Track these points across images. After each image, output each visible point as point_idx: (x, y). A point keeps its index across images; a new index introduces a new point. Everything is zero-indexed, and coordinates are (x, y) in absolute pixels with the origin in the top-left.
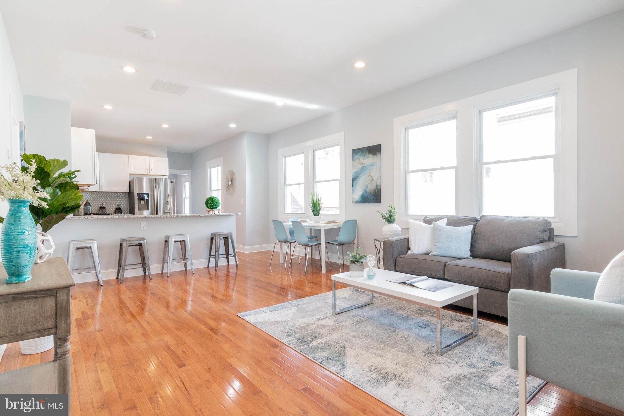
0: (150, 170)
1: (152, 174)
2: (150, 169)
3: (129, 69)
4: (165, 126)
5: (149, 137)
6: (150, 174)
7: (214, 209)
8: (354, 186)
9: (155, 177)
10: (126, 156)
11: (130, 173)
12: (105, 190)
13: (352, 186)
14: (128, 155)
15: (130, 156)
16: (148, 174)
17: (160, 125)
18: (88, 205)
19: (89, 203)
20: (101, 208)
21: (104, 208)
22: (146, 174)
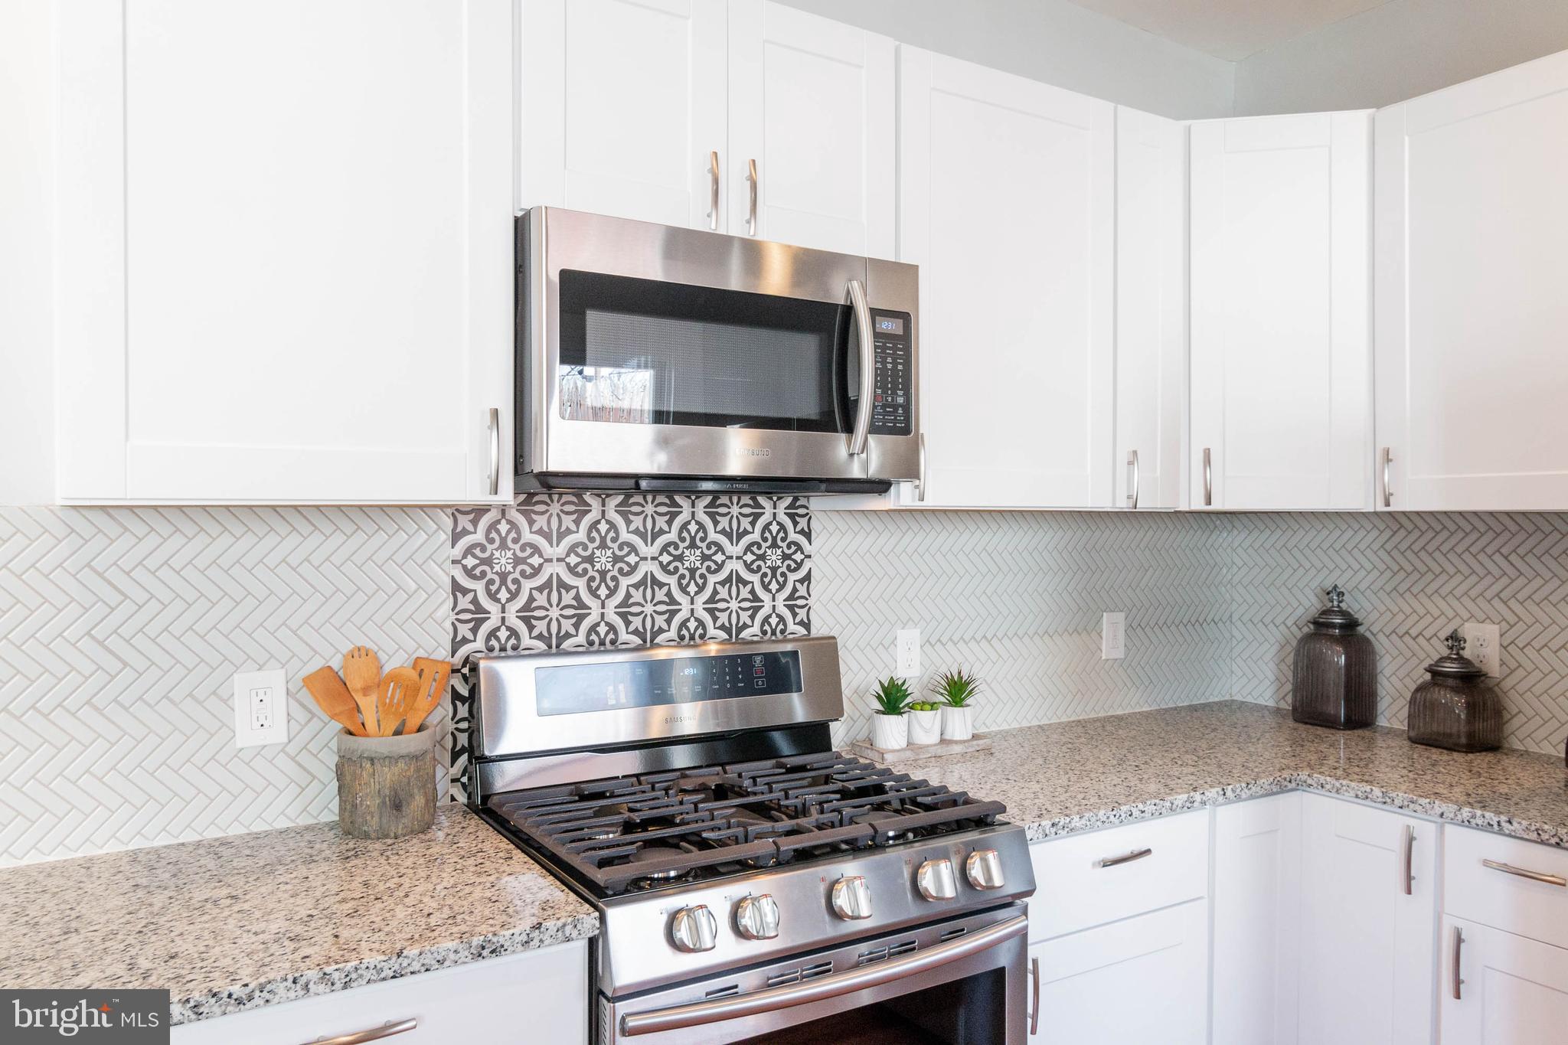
18: (1332, 638)
19: (1343, 613)
20: (1435, 674)
21: (1468, 679)
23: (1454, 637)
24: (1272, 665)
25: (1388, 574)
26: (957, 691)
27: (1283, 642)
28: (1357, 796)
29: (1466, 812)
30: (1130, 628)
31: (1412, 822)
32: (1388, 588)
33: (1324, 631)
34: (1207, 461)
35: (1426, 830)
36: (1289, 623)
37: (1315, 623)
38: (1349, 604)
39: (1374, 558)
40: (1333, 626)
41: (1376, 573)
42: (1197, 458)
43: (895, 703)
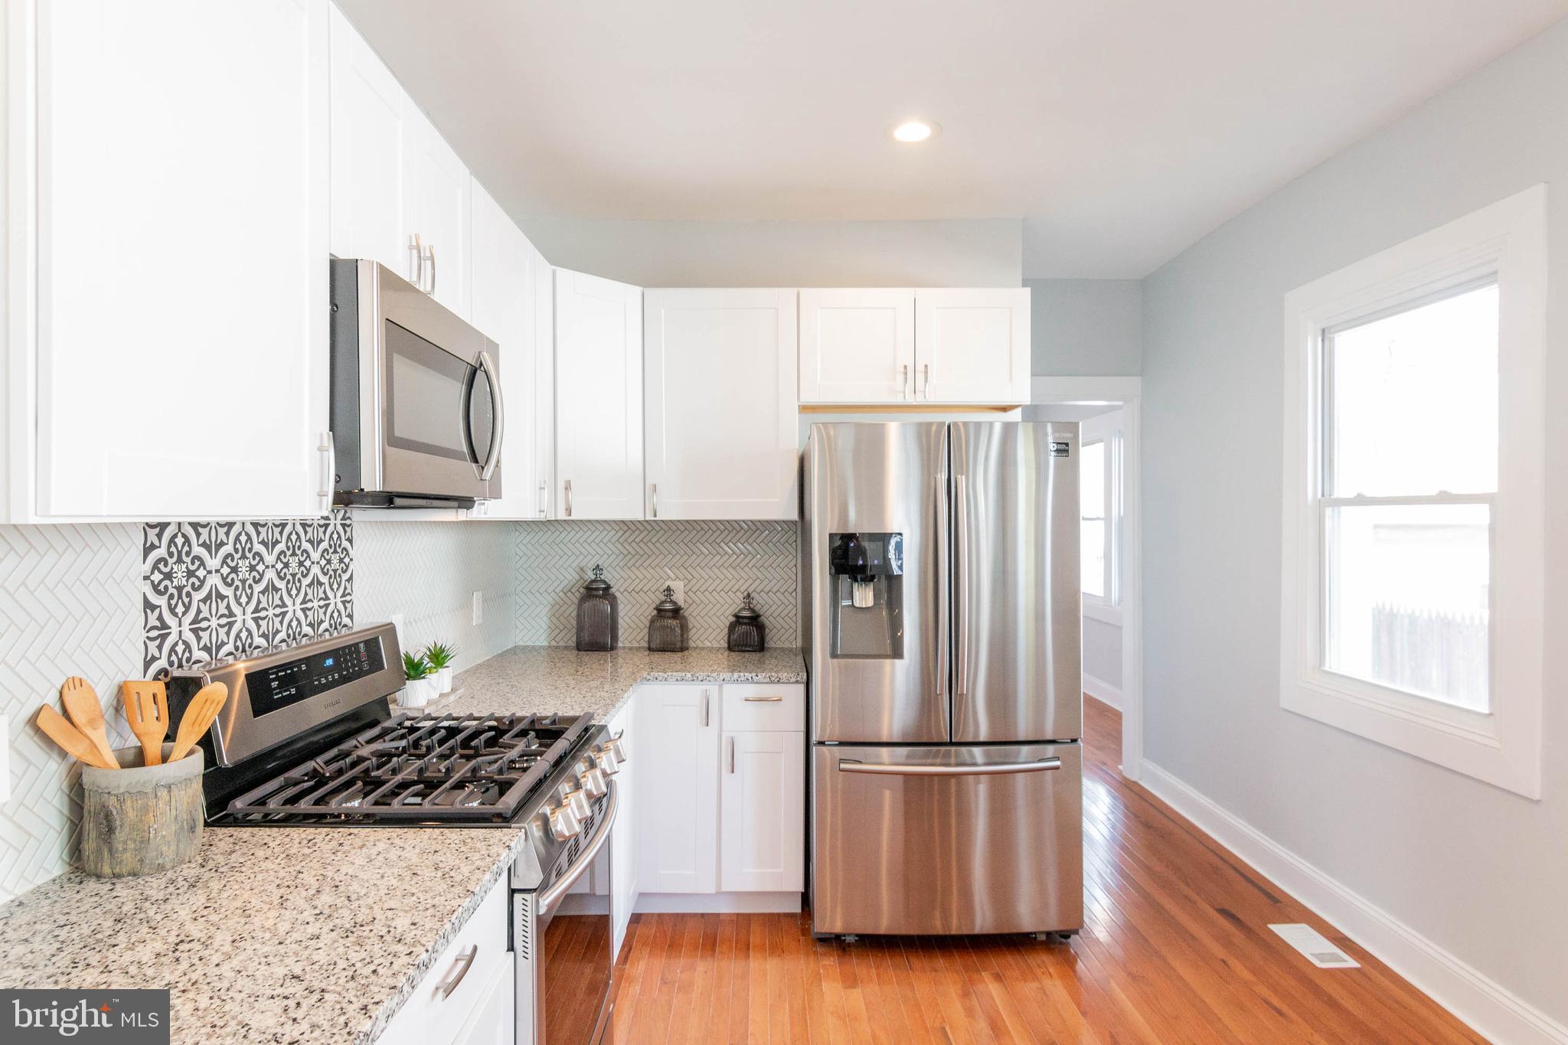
0: (920, 377)
1: (933, 398)
2: (920, 368)
6: (919, 400)
9: (948, 418)
10: (786, 294)
11: (811, 397)
12: (671, 508)
14: (793, 291)
15: (807, 294)
16: (910, 400)
18: (600, 597)
19: (604, 582)
20: (660, 611)
21: (676, 612)
22: (899, 400)
23: (669, 589)
24: (545, 619)
25: (622, 556)
26: (439, 657)
27: (553, 602)
28: (677, 680)
29: (736, 675)
30: (485, 600)
31: (708, 687)
32: (621, 564)
33: (594, 593)
34: (568, 487)
35: (713, 689)
36: (557, 591)
37: (588, 588)
38: (606, 576)
39: (613, 548)
40: (597, 589)
41: (614, 556)
42: (561, 486)
43: (415, 670)
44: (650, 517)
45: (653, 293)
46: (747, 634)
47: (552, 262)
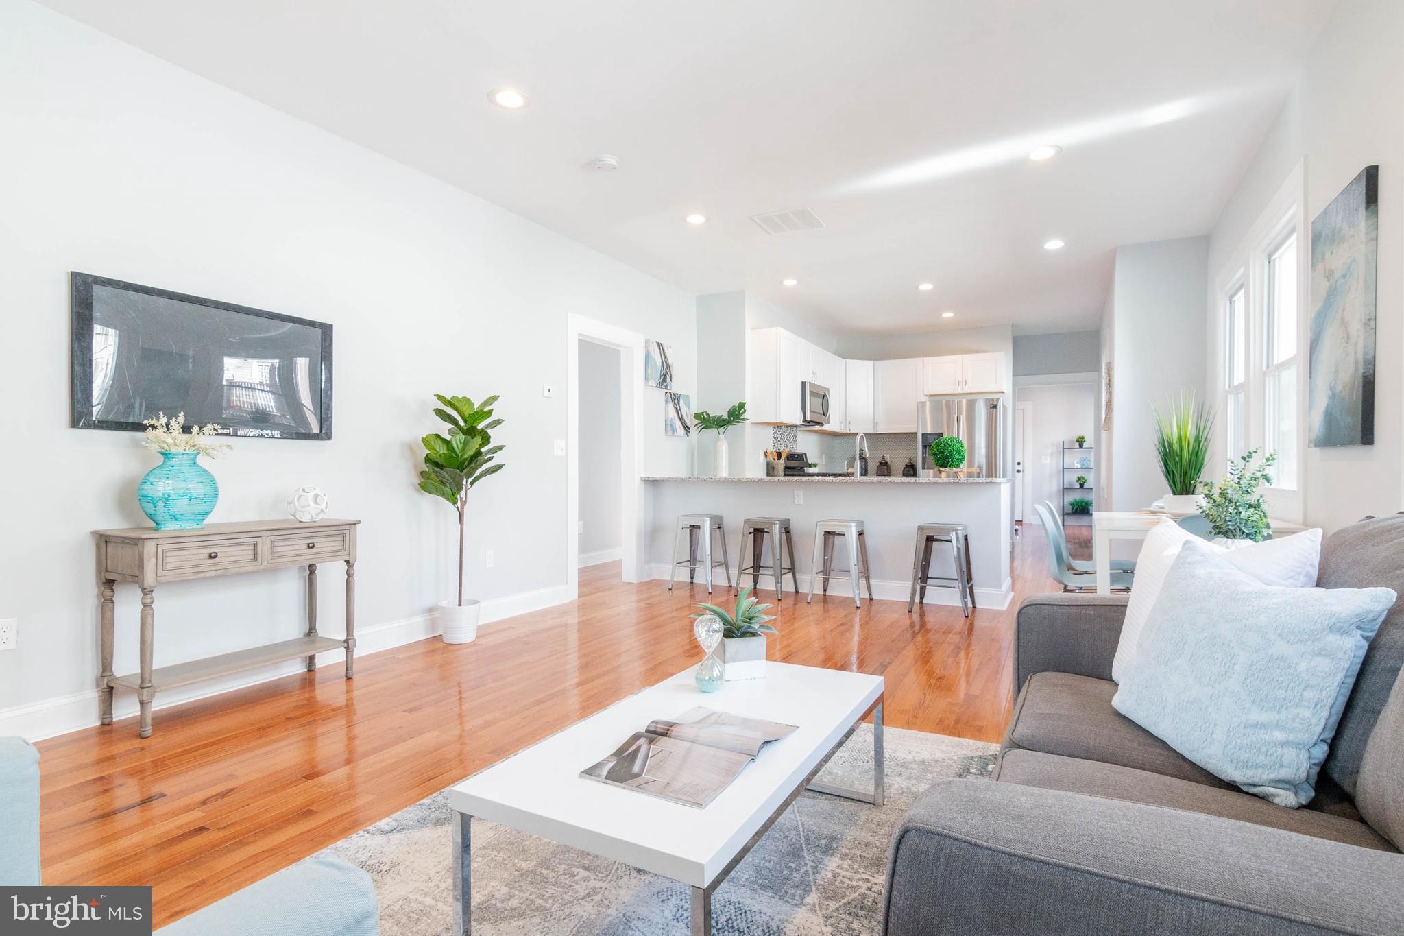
0: (964, 384)
1: (969, 391)
2: (964, 381)
3: (696, 219)
4: (926, 287)
5: (948, 315)
6: (964, 392)
7: (946, 467)
8: (1313, 376)
10: (919, 360)
11: (929, 393)
12: (882, 429)
13: (1310, 377)
14: (922, 358)
15: (926, 359)
16: (960, 391)
17: (917, 288)
20: (881, 463)
21: (886, 463)
22: (956, 392)
23: (884, 456)
26: (815, 465)
30: (826, 458)
34: (849, 423)
39: (868, 442)
42: (848, 423)
43: (810, 466)
44: (876, 432)
45: (876, 362)
46: (908, 471)
47: (844, 358)
